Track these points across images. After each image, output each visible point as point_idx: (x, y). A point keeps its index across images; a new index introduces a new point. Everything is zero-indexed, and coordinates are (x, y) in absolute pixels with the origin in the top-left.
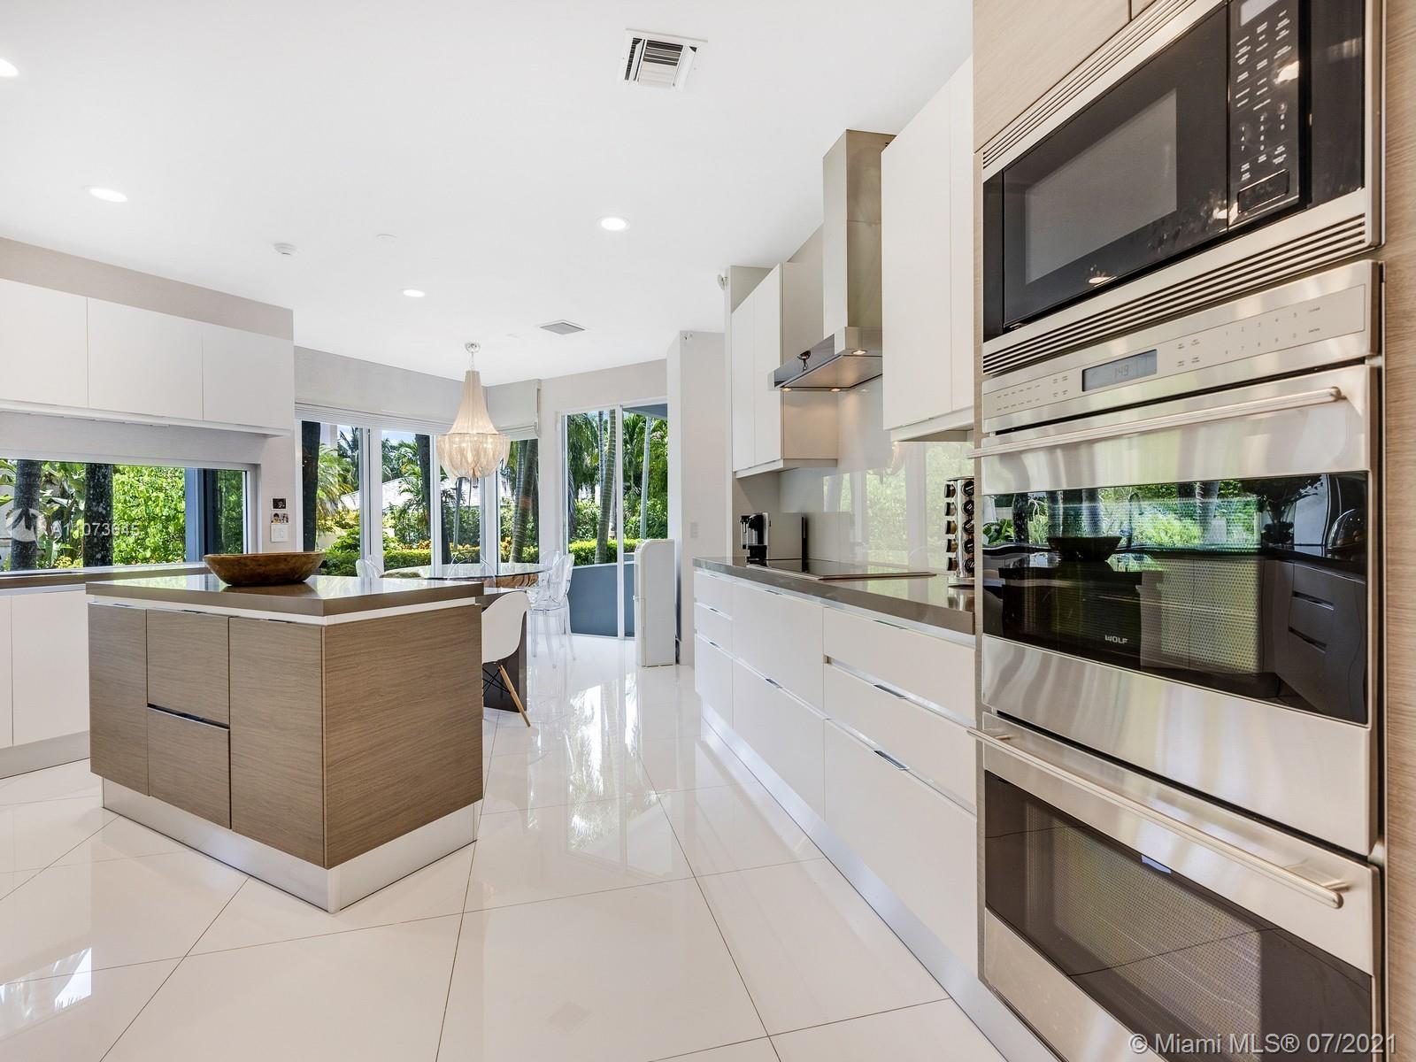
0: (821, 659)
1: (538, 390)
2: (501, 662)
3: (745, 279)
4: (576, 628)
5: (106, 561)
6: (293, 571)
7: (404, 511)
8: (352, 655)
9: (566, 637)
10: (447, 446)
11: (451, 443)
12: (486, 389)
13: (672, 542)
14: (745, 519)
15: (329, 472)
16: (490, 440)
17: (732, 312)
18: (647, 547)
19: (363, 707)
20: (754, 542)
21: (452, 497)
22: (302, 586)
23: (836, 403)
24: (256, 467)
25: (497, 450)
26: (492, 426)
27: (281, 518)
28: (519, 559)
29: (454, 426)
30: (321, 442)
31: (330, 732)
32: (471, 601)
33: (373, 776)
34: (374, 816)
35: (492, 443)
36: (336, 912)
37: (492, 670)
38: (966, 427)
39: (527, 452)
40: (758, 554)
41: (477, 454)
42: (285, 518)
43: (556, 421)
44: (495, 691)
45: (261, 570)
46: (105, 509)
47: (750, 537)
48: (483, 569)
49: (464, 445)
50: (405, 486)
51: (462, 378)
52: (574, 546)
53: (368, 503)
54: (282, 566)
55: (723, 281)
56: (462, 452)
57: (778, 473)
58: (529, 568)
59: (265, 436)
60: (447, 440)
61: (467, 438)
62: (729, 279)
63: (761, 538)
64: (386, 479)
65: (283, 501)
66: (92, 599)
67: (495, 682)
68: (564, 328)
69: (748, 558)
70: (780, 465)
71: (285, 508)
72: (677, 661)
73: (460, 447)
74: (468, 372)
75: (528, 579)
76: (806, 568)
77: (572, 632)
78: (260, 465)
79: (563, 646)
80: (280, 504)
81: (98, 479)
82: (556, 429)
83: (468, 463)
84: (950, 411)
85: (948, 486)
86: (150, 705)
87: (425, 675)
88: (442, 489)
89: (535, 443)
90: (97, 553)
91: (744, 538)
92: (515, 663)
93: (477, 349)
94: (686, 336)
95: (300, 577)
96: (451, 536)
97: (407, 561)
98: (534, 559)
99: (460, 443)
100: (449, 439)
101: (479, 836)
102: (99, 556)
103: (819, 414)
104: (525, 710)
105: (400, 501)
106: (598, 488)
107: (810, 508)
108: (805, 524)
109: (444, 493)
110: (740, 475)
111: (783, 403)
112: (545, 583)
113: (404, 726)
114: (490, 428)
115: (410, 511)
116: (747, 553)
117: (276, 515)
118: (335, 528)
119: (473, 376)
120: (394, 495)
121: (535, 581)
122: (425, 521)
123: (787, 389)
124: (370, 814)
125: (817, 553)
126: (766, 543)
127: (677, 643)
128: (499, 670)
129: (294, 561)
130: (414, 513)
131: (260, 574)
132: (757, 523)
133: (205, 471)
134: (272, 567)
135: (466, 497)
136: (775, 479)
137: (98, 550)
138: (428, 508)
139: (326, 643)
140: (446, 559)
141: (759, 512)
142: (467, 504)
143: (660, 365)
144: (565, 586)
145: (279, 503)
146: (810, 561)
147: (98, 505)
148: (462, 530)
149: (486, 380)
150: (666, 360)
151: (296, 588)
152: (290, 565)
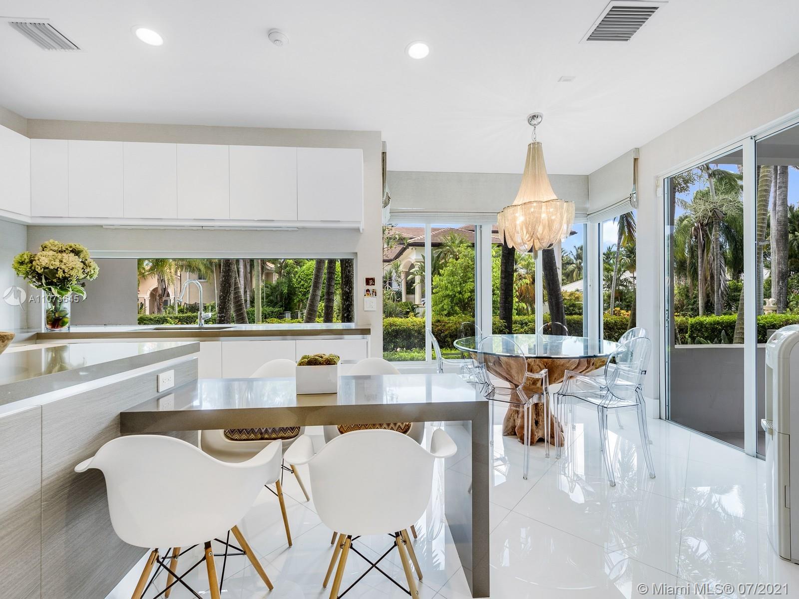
1: (636, 160)
24: (356, 255)
27: (371, 292)
42: (375, 293)
43: (657, 187)
65: (373, 280)
71: (374, 285)
80: (371, 282)
82: (656, 196)
117: (368, 290)
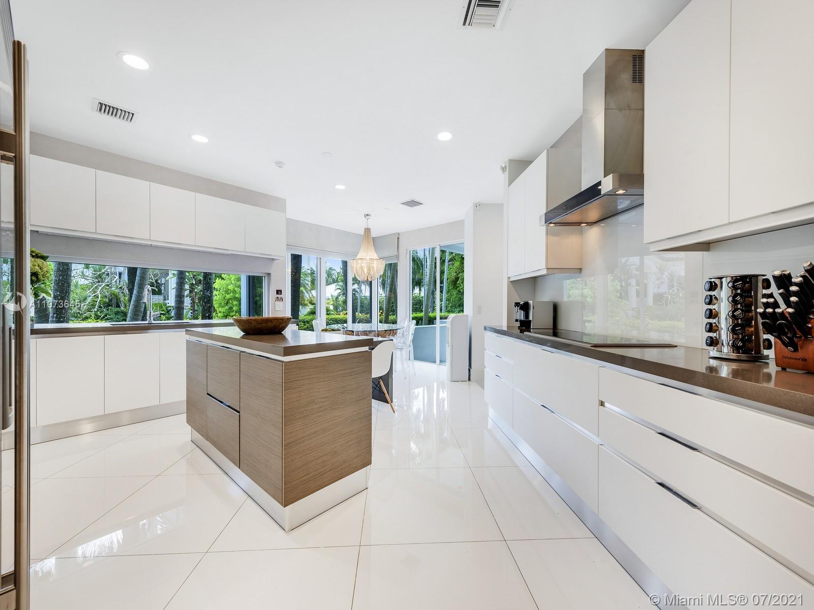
0: (597, 403)
1: (398, 238)
2: (381, 378)
3: (518, 166)
4: (417, 358)
5: (210, 318)
6: (275, 327)
7: (337, 298)
8: (299, 380)
9: (411, 362)
10: (355, 265)
11: (357, 264)
12: (373, 238)
13: (467, 316)
14: (517, 304)
15: (306, 280)
16: (375, 262)
17: (509, 186)
18: (454, 318)
19: (305, 410)
20: (522, 318)
21: (357, 292)
22: (280, 336)
23: (581, 233)
24: (269, 274)
25: (379, 268)
26: (376, 255)
27: (280, 299)
28: (387, 322)
29: (359, 255)
30: (302, 266)
31: (286, 426)
32: (366, 349)
33: (311, 452)
34: (311, 475)
35: (376, 264)
36: (289, 531)
37: (376, 382)
38: (710, 241)
39: (392, 268)
40: (525, 325)
41: (369, 269)
42: (282, 299)
43: (407, 253)
44: (377, 392)
45: (259, 326)
46: (210, 294)
47: (521, 315)
48: (371, 327)
49: (363, 265)
50: (338, 287)
51: (362, 233)
52: (415, 315)
53: (320, 294)
54: (269, 324)
55: (504, 169)
56: (362, 268)
57: (534, 279)
58: (393, 327)
59: (273, 259)
60: (355, 262)
61: (364, 261)
62: (507, 168)
63: (527, 316)
64: (328, 284)
65: (281, 291)
66: (188, 337)
67: (377, 388)
68: (413, 203)
69: (519, 327)
70: (544, 272)
71: (283, 294)
72: (469, 380)
73: (361, 265)
74: (365, 228)
75: (393, 332)
76: (555, 334)
77: (414, 359)
78: (270, 274)
79: (409, 367)
81: (207, 280)
82: (406, 258)
83: (364, 273)
84: (727, 222)
85: (711, 282)
86: (208, 394)
87: (340, 392)
88: (353, 288)
89: (396, 265)
90: (207, 313)
91: (517, 315)
92: (387, 378)
93: (370, 217)
94: (477, 206)
95: (279, 330)
96: (357, 309)
97: (337, 321)
98: (394, 322)
99: (362, 263)
100: (356, 261)
101: (370, 485)
102: (207, 315)
103: (570, 241)
104: (392, 402)
105: (336, 293)
106: (423, 289)
107: (557, 299)
108: (555, 308)
109: (354, 290)
110: (512, 279)
111: (547, 233)
112: (401, 335)
113: (328, 422)
114: (375, 256)
115: (340, 298)
116: (518, 324)
117: (278, 298)
118: (309, 304)
119: (368, 230)
120: (332, 291)
121: (396, 333)
122: (345, 302)
123: (552, 225)
124: (309, 474)
125: (563, 325)
126: (531, 318)
127: (469, 370)
128: (379, 382)
129: (276, 321)
130: (341, 298)
131: (258, 329)
132: (525, 307)
133: (249, 276)
134: (264, 325)
135: (363, 292)
136: (534, 281)
137: (208, 312)
138: (346, 297)
139: (285, 373)
140: (354, 322)
141: (526, 300)
142: (364, 295)
143: (461, 223)
144: (411, 337)
145: (279, 292)
146: (559, 331)
147: (207, 291)
148: (362, 306)
149: (374, 234)
150: (463, 220)
151: (276, 337)
152: (273, 324)
